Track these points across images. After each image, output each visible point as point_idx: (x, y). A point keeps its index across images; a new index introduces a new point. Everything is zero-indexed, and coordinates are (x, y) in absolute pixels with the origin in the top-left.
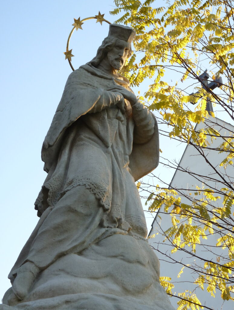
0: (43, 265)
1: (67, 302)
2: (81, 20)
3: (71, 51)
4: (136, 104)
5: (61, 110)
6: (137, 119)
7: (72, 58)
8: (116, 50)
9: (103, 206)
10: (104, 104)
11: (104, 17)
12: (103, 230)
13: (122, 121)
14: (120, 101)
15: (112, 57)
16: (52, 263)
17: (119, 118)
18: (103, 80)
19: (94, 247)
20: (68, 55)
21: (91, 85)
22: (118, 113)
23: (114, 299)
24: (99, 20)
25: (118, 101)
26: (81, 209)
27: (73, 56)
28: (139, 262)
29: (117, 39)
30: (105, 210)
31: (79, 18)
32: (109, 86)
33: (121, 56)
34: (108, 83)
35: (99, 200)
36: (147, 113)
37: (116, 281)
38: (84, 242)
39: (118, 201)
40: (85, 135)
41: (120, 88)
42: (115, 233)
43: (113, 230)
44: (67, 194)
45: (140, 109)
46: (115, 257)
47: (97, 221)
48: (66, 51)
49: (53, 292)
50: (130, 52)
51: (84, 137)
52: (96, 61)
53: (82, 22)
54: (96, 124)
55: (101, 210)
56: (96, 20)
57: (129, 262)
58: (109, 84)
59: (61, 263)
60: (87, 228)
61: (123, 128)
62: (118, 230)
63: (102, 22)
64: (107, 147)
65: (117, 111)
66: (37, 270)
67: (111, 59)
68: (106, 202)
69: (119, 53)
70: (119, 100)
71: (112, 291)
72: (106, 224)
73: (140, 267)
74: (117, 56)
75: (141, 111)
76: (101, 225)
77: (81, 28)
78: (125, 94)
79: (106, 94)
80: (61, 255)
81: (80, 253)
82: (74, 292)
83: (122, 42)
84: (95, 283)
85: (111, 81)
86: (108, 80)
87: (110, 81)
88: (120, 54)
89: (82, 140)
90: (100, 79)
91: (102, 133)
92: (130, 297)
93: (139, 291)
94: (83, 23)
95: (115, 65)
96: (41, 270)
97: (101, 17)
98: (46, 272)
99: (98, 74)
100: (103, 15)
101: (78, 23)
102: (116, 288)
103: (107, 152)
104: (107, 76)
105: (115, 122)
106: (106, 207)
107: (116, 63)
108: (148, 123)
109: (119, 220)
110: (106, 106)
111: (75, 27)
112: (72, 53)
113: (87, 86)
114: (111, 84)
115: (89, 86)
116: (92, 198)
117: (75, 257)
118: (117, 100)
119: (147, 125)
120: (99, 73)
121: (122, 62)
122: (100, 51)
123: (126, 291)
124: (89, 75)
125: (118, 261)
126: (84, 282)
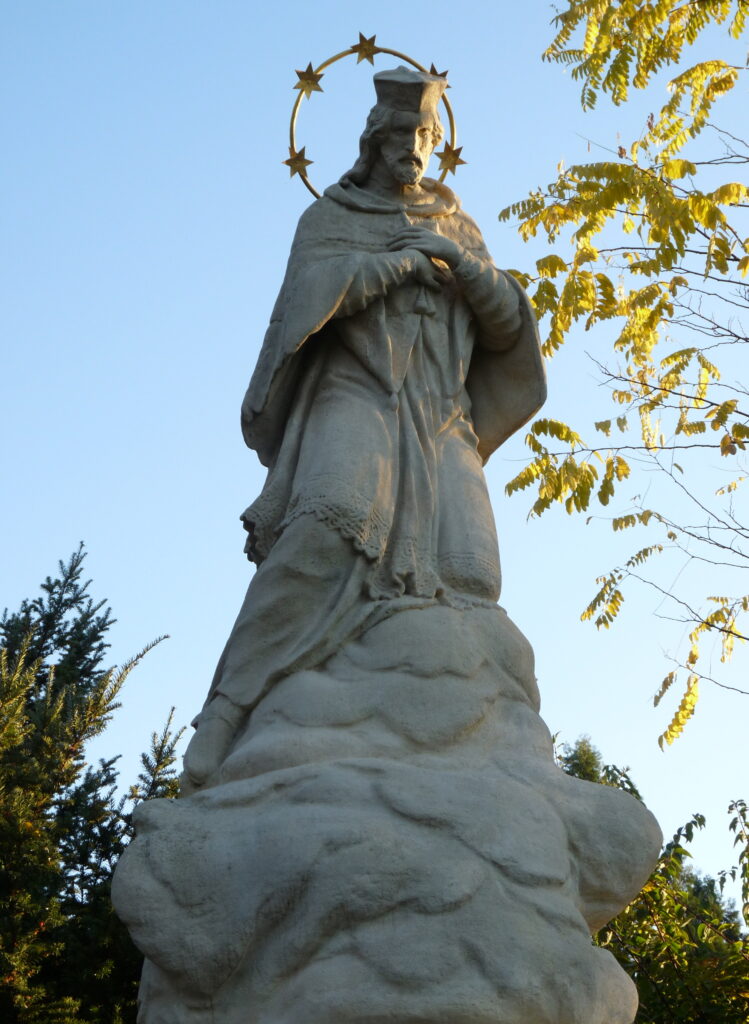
0: (247, 700)
1: (278, 786)
2: (314, 69)
3: (302, 152)
4: (459, 267)
5: (278, 317)
7: (308, 168)
8: (395, 138)
9: (362, 553)
10: (367, 291)
11: (378, 44)
12: (369, 608)
13: (431, 315)
14: (412, 272)
15: (391, 156)
16: (264, 695)
17: (420, 312)
18: (376, 219)
19: (353, 649)
20: (298, 163)
21: (345, 241)
22: (418, 296)
23: (377, 771)
24: (364, 53)
25: (405, 272)
26: (310, 568)
27: (310, 162)
28: (451, 672)
29: (393, 110)
30: (370, 561)
31: (310, 67)
32: (392, 233)
33: (411, 151)
34: (389, 223)
35: (351, 541)
36: (493, 282)
38: (324, 643)
39: (412, 527)
40: (340, 371)
41: (415, 234)
42: (396, 610)
43: (394, 603)
44: (286, 532)
45: (472, 277)
46: (391, 668)
47: (352, 589)
48: (288, 157)
49: (257, 766)
50: (436, 133)
51: (337, 376)
52: (360, 170)
53: (319, 73)
54: (361, 339)
55: (359, 563)
56: (356, 55)
57: (425, 676)
58: (392, 227)
59: (279, 697)
60: (332, 607)
61: (437, 332)
62: (406, 600)
63: (372, 58)
64: (389, 393)
65: (416, 291)
66: (237, 713)
67: (389, 162)
69: (405, 144)
70: (409, 269)
71: (381, 750)
72: (374, 592)
73: (452, 683)
74: (402, 153)
75: (474, 280)
76: (365, 595)
77: (319, 89)
79: (368, 266)
80: (279, 677)
81: (322, 667)
82: (292, 764)
83: (406, 116)
84: (343, 735)
85: (398, 217)
86: (389, 216)
87: (395, 216)
88: (407, 147)
89: (330, 385)
90: (367, 216)
91: (374, 362)
92: (426, 757)
93: (444, 741)
94: (321, 76)
95: (401, 175)
96: (247, 711)
97: (366, 47)
99: (364, 206)
100: (373, 39)
101: (309, 79)
102: (391, 740)
103: (387, 407)
104: (388, 204)
105: (412, 322)
106: (371, 553)
107: (402, 169)
108: (499, 305)
109: (408, 578)
110: (375, 296)
111: (301, 93)
112: (307, 156)
113: (335, 245)
114: (397, 226)
115: (340, 243)
116: (333, 539)
118: (401, 272)
119: (498, 311)
120: (364, 203)
121: (419, 163)
122: (364, 143)
123: (416, 744)
124: (343, 211)
125: (397, 678)
126: (316, 737)
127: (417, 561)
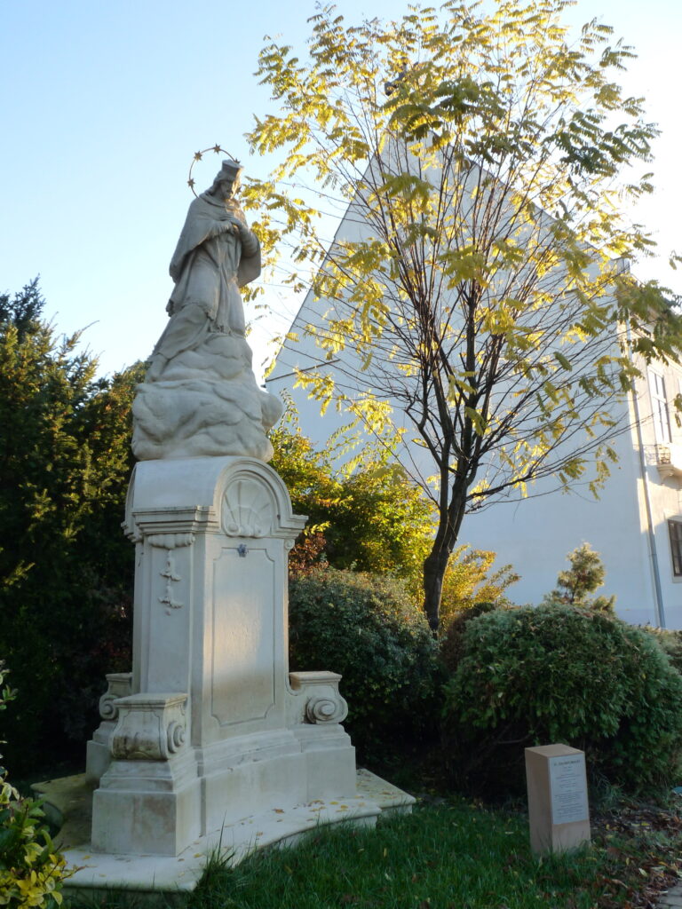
0: (169, 357)
1: (183, 385)
3: (193, 179)
4: (241, 230)
5: (181, 243)
6: (244, 240)
7: (194, 186)
8: (227, 183)
9: (209, 318)
10: (215, 234)
11: (221, 148)
12: (210, 334)
13: (231, 243)
14: (228, 229)
15: (224, 189)
16: (175, 356)
17: (228, 242)
18: (217, 208)
19: (204, 346)
20: (191, 183)
21: (207, 214)
22: (228, 237)
23: (213, 384)
25: (226, 229)
27: (195, 184)
28: (234, 357)
29: (227, 174)
30: (212, 320)
31: (199, 152)
32: (221, 214)
33: (230, 188)
34: (221, 211)
35: (207, 314)
37: (217, 371)
38: (196, 343)
39: (223, 311)
40: (202, 257)
41: (229, 216)
42: (218, 336)
43: (218, 334)
44: (185, 308)
46: (217, 354)
47: (206, 328)
48: (188, 180)
49: (174, 378)
52: (212, 190)
53: (202, 154)
54: (210, 248)
55: (209, 320)
56: (214, 150)
57: (226, 357)
60: (199, 333)
61: (232, 249)
62: (221, 334)
64: (217, 266)
65: (228, 235)
66: (166, 361)
67: (223, 191)
68: (213, 314)
69: (229, 186)
71: (213, 378)
72: (212, 329)
73: (234, 361)
74: (227, 188)
75: (245, 235)
76: (209, 330)
77: (201, 159)
78: (234, 222)
79: (215, 225)
80: (181, 351)
81: (194, 350)
82: (187, 378)
83: (231, 177)
84: (202, 372)
87: (222, 208)
89: (198, 261)
90: (214, 206)
91: (214, 256)
92: (225, 381)
93: (230, 377)
95: (226, 195)
96: (169, 360)
97: (217, 148)
98: (172, 362)
100: (220, 146)
101: (198, 156)
102: (216, 375)
103: (217, 271)
104: (221, 204)
105: (226, 244)
106: (212, 318)
107: (226, 193)
109: (222, 327)
110: (217, 235)
111: (195, 159)
112: (194, 181)
114: (223, 212)
115: (205, 215)
116: (202, 312)
117: (191, 354)
119: (251, 245)
120: (213, 202)
121: (232, 193)
122: (215, 182)
123: (223, 377)
124: (207, 204)
125: (218, 357)
126: (194, 371)
127: (224, 322)
